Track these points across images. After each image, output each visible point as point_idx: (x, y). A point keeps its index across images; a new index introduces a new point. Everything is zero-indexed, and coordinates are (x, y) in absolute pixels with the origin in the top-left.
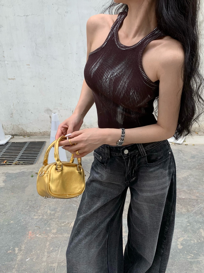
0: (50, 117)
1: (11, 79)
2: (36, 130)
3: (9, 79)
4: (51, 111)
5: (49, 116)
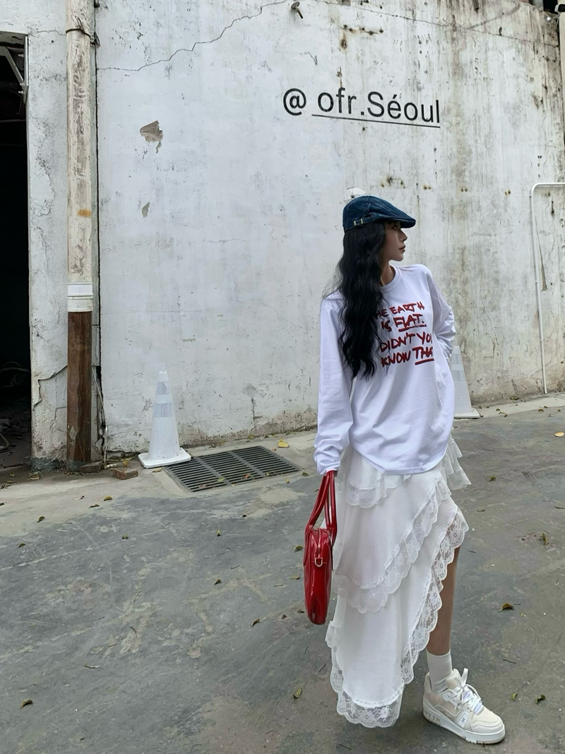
0: (252, 400)
1: (188, 340)
2: (225, 431)
3: (184, 340)
4: (254, 389)
5: (250, 399)
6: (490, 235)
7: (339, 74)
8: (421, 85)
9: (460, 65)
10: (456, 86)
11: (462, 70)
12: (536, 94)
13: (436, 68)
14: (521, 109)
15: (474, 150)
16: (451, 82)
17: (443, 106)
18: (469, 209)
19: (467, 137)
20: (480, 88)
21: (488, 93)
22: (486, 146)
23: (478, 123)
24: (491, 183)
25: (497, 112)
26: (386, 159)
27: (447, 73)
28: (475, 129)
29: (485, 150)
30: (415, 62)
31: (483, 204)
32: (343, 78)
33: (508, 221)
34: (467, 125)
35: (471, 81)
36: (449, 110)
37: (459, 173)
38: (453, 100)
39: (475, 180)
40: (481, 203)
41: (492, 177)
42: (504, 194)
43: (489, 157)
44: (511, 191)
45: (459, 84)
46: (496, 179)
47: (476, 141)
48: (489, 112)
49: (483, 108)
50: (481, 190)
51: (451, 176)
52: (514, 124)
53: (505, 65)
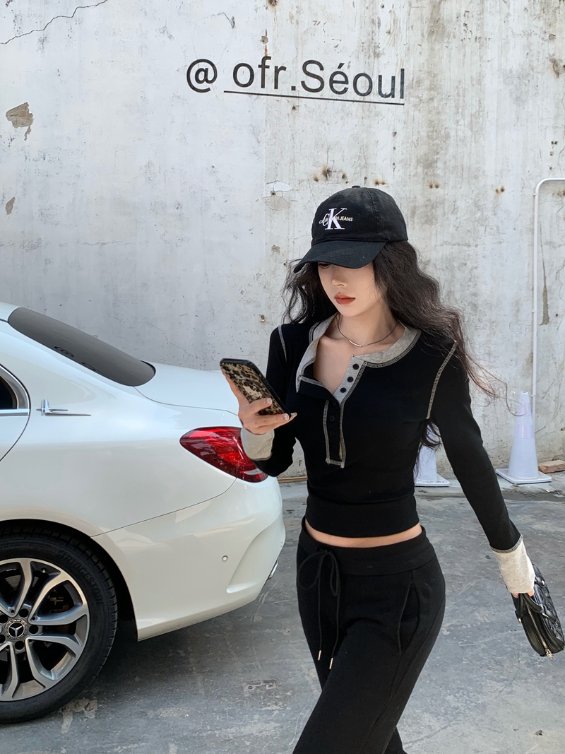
6: (469, 246)
7: (264, 40)
8: (381, 50)
9: (441, 22)
10: (432, 49)
11: (444, 27)
12: (556, 57)
13: (403, 26)
14: (530, 78)
15: (452, 133)
16: (426, 45)
17: (411, 76)
18: (439, 212)
19: (443, 117)
20: (468, 50)
21: (481, 57)
22: (472, 130)
23: (461, 98)
24: (476, 177)
25: (492, 83)
26: (322, 145)
27: (420, 32)
28: (457, 107)
29: (469, 133)
30: (373, 21)
31: (461, 204)
32: (269, 45)
33: (498, 227)
34: (444, 101)
35: (455, 43)
36: (419, 82)
37: (429, 164)
38: (426, 69)
39: (452, 173)
40: (458, 203)
41: (478, 170)
42: (495, 192)
43: (476, 142)
44: (505, 188)
45: (437, 47)
46: (484, 172)
47: (458, 122)
48: (480, 84)
49: (471, 77)
50: (459, 186)
51: (416, 168)
52: (517, 98)
53: (510, 19)
